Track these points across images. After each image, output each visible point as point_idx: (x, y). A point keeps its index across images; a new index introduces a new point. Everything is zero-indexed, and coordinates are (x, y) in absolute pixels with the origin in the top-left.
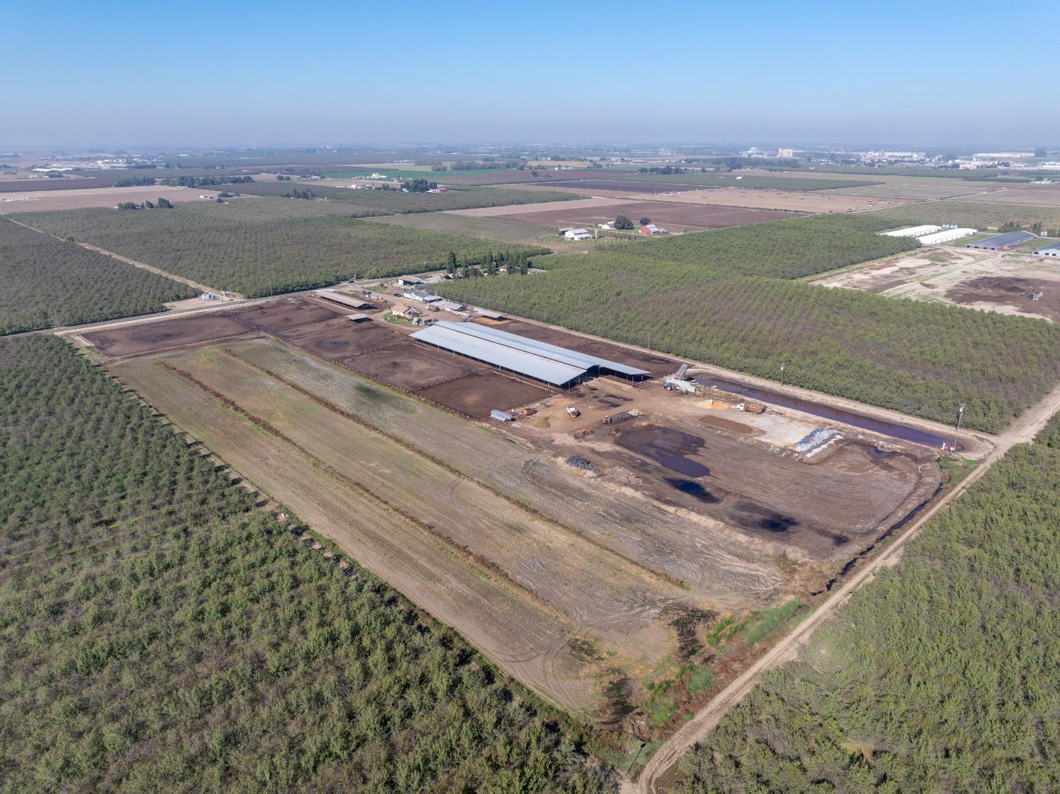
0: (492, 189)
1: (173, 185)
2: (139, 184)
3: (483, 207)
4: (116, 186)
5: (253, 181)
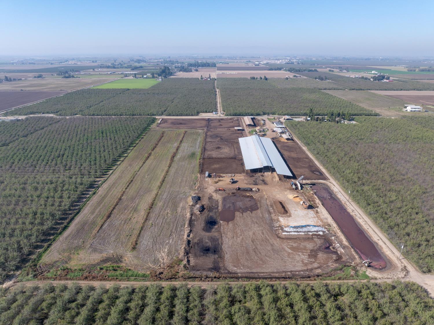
0: (417, 82)
1: (286, 71)
2: (275, 70)
3: (394, 90)
4: (268, 70)
5: (318, 71)
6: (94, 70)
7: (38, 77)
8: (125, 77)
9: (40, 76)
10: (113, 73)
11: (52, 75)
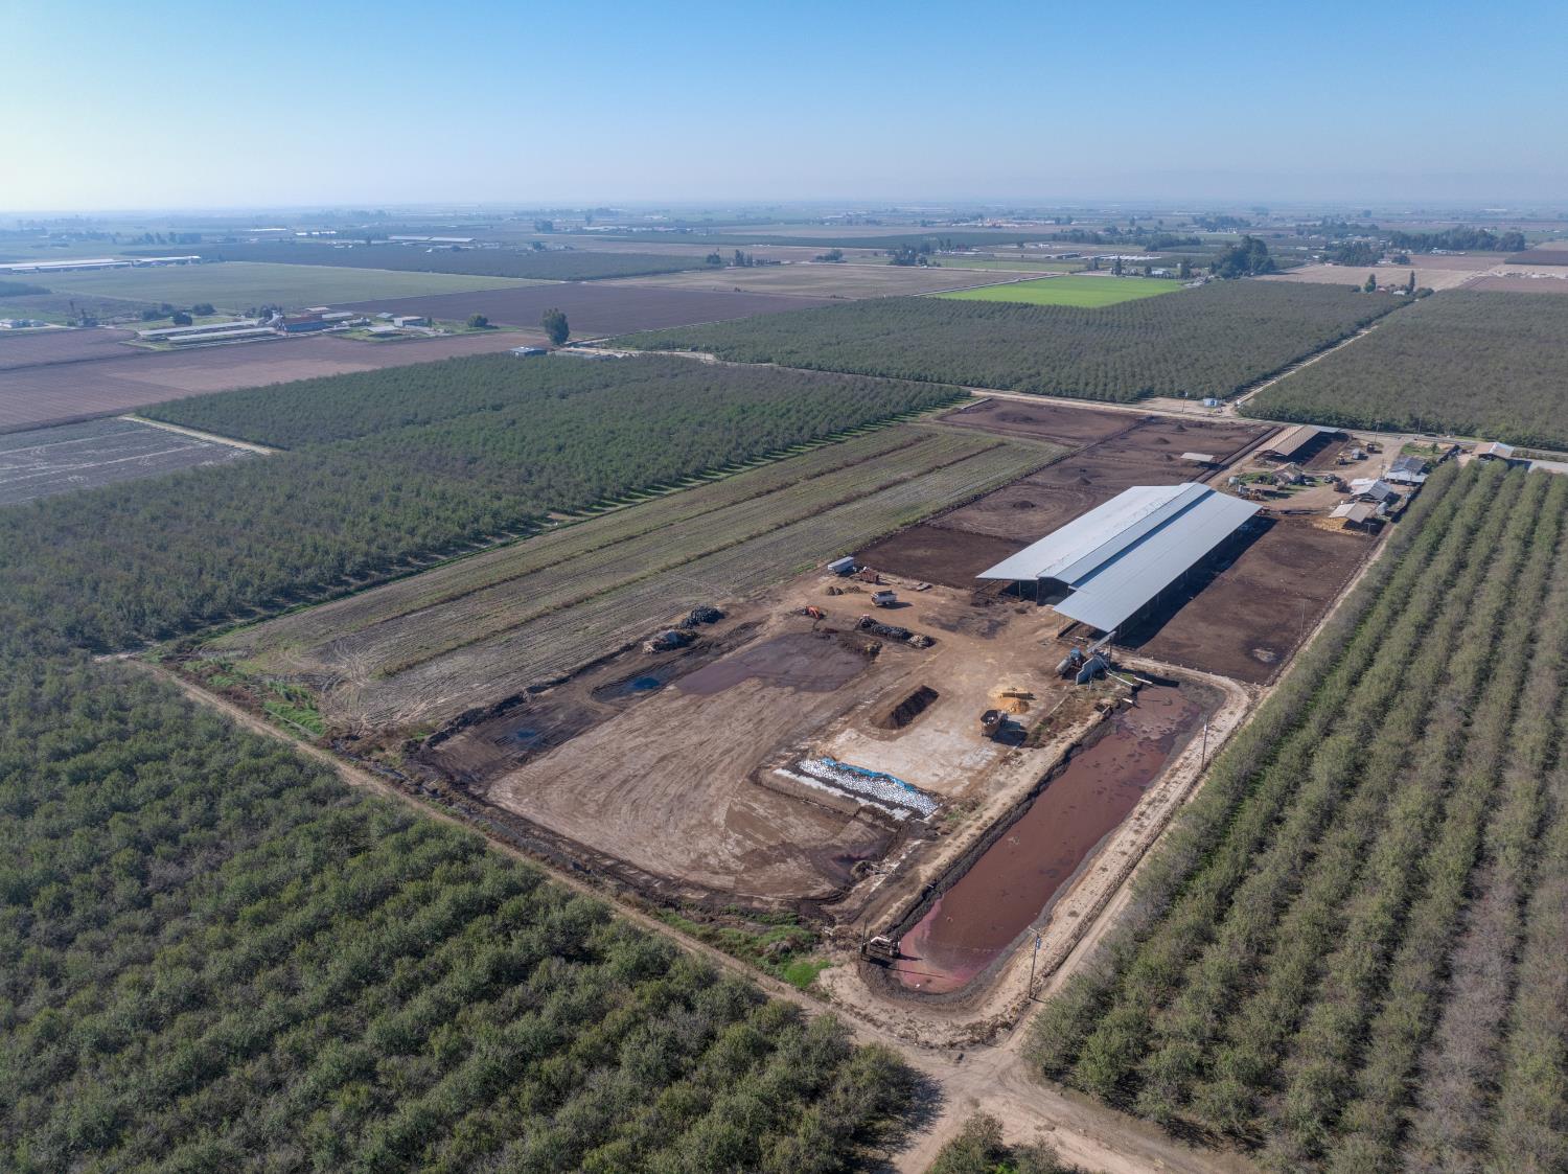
6: (1020, 244)
7: (828, 258)
8: (1090, 270)
9: (835, 258)
10: (1068, 257)
11: (876, 254)
